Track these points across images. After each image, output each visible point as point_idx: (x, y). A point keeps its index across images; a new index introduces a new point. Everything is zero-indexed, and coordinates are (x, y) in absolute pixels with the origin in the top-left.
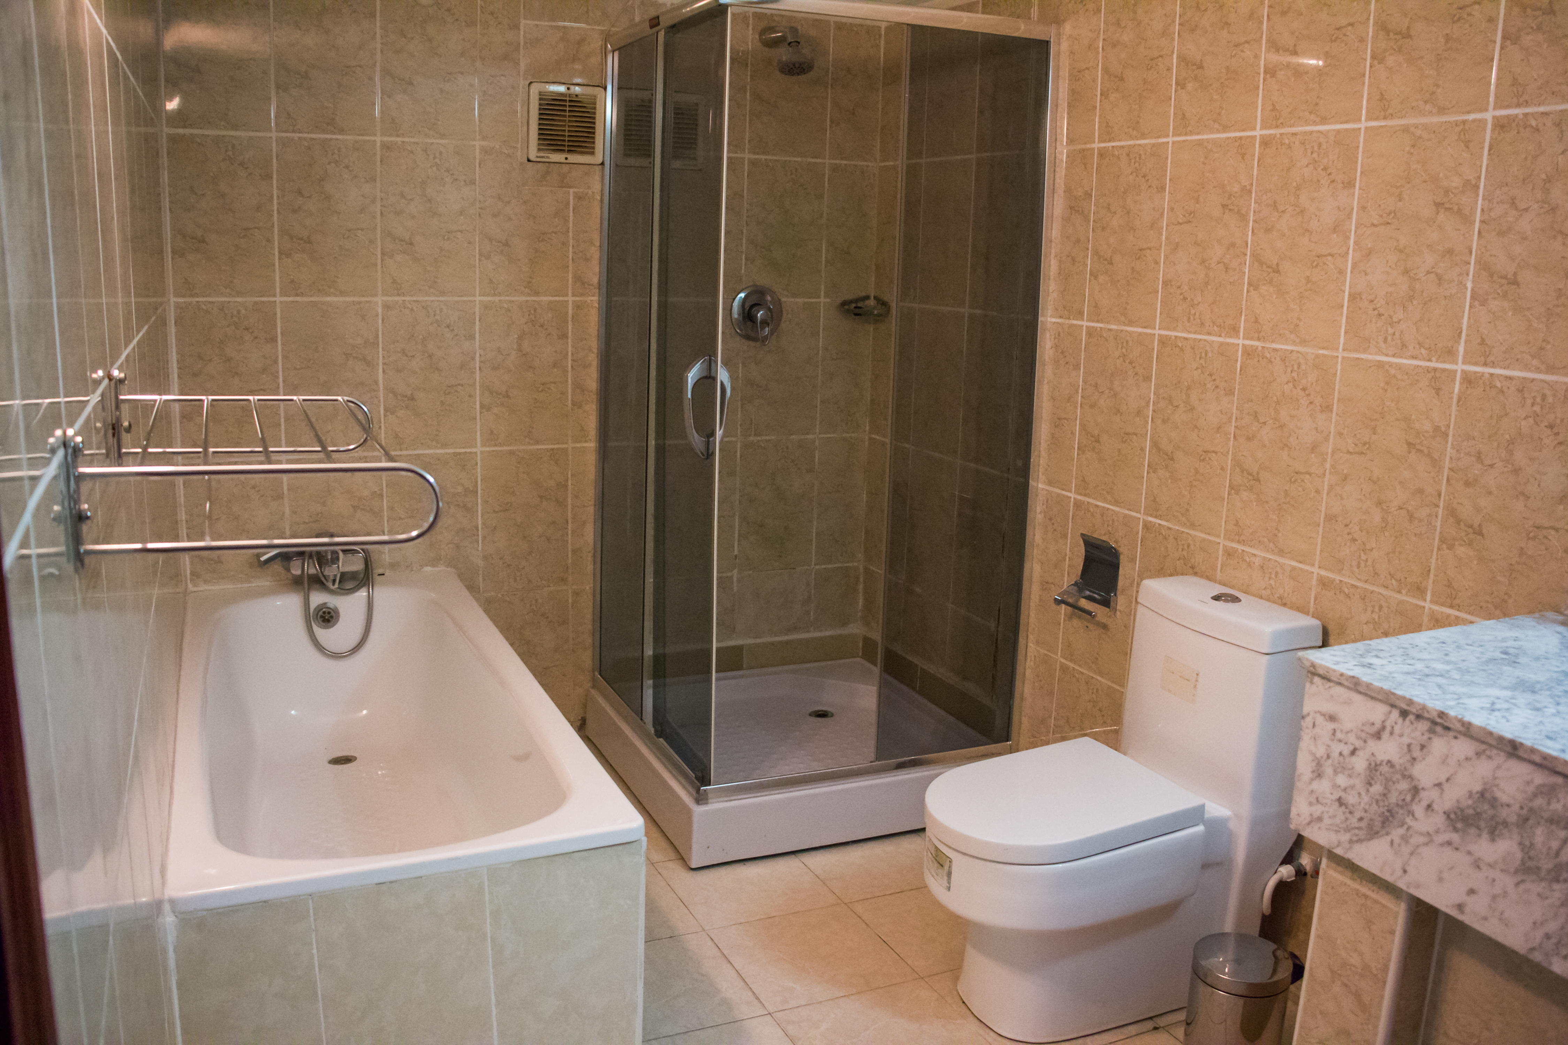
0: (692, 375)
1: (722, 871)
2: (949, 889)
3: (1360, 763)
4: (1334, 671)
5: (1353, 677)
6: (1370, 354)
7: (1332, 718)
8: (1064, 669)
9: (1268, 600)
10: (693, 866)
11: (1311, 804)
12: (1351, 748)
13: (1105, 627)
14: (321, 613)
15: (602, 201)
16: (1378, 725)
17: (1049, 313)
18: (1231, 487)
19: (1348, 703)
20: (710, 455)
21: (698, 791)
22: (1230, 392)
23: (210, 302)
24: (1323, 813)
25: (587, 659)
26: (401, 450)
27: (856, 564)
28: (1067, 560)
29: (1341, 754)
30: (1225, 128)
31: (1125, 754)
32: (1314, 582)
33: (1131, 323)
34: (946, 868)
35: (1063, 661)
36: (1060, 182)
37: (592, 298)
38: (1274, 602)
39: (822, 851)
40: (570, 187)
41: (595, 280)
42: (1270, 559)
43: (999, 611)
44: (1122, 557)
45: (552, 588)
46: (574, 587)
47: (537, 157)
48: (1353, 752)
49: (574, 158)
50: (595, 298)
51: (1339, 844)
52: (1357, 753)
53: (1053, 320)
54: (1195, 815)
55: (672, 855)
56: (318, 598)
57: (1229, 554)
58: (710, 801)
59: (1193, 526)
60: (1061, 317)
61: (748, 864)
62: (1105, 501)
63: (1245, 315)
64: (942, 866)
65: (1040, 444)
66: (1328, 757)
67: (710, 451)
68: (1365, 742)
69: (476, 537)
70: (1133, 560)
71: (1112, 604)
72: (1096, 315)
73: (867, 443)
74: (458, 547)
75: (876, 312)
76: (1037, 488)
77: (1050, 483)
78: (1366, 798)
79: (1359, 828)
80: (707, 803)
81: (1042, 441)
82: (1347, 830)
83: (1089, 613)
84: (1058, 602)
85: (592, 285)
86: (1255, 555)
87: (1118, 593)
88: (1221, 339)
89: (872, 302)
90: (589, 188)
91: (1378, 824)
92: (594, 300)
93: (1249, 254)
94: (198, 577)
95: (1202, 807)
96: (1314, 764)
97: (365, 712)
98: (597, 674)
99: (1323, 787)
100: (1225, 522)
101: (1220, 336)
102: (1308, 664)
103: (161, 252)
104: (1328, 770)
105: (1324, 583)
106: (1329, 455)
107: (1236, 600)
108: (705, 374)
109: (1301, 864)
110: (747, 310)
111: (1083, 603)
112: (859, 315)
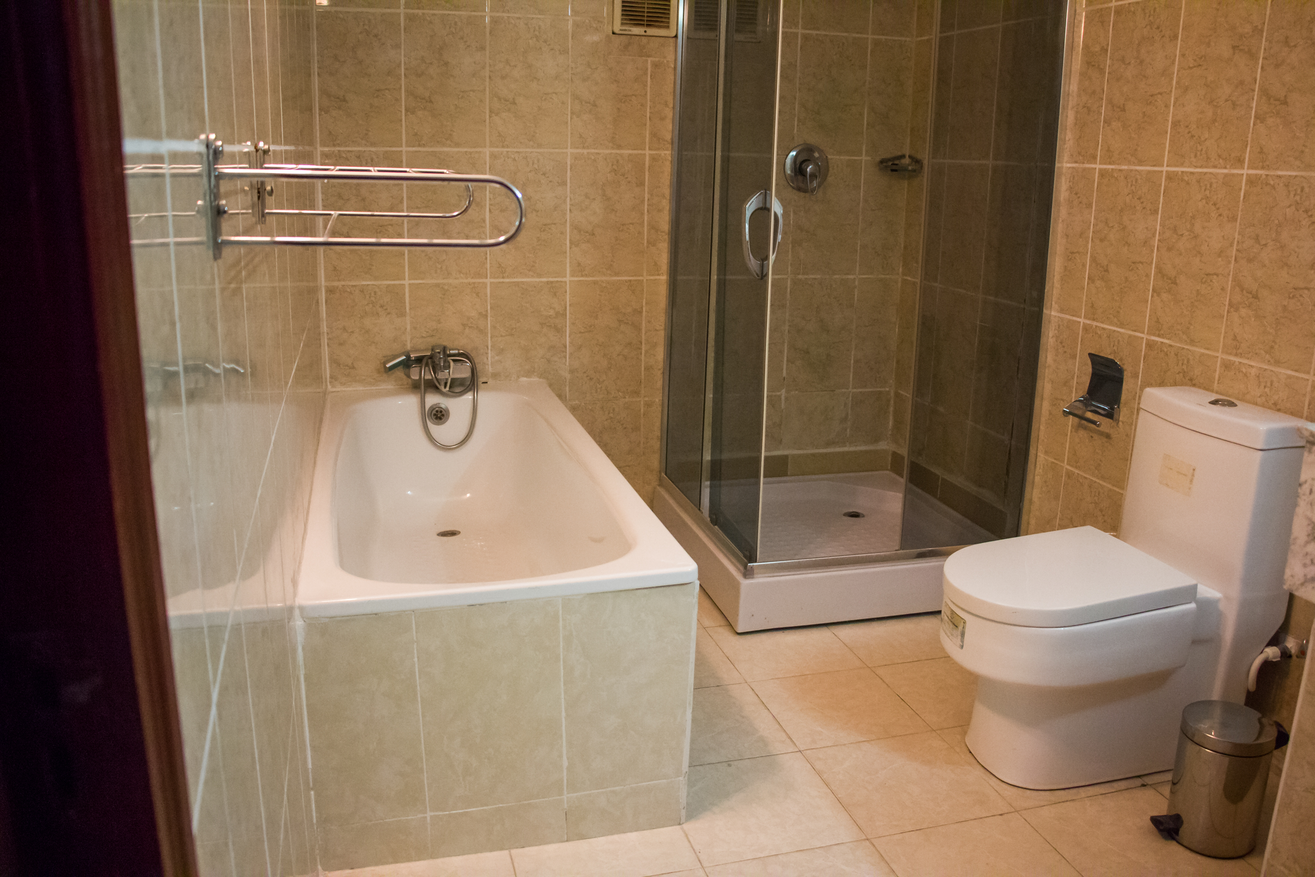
0: (750, 207)
1: (764, 636)
2: (962, 647)
8: (1069, 475)
9: (1263, 406)
10: (739, 631)
11: (1305, 565)
13: (1108, 436)
14: (434, 412)
15: (675, 68)
17: (1066, 159)
18: (1231, 305)
20: (763, 276)
21: (745, 567)
22: (1233, 219)
23: (349, 151)
25: (655, 461)
26: (503, 278)
27: (887, 389)
28: (1076, 377)
31: (1125, 541)
32: (1309, 387)
33: (1141, 162)
34: (960, 628)
35: (1069, 467)
37: (666, 152)
38: (1269, 408)
39: (850, 625)
40: (649, 56)
41: (668, 137)
42: (1265, 370)
43: (1013, 426)
44: (1125, 373)
45: (627, 400)
46: (646, 399)
47: (621, 30)
49: (651, 31)
50: (669, 152)
53: (1068, 165)
54: (1189, 593)
55: (721, 621)
56: (432, 400)
57: (1227, 366)
58: (755, 576)
59: (1192, 342)
60: (1076, 162)
61: (787, 632)
62: (1112, 324)
63: (1251, 147)
64: (956, 626)
65: (1054, 276)
67: (764, 273)
69: (564, 353)
70: (1136, 376)
71: (1115, 416)
72: (1109, 157)
73: (899, 285)
74: (549, 361)
75: (910, 168)
76: (1050, 315)
77: (1062, 310)
80: (753, 578)
81: (1055, 273)
83: (1094, 422)
84: (1067, 414)
85: (667, 141)
86: (1252, 366)
87: (1121, 405)
88: (1225, 171)
89: (907, 161)
90: (665, 57)
92: (667, 154)
93: (1257, 89)
94: (336, 380)
95: (1195, 586)
96: (1310, 528)
97: (468, 495)
98: (663, 474)
100: (1224, 337)
101: (1225, 168)
102: (1306, 434)
103: (310, 109)
107: (1232, 404)
108: (761, 205)
109: (1287, 647)
110: (798, 166)
111: (1089, 415)
112: (896, 171)
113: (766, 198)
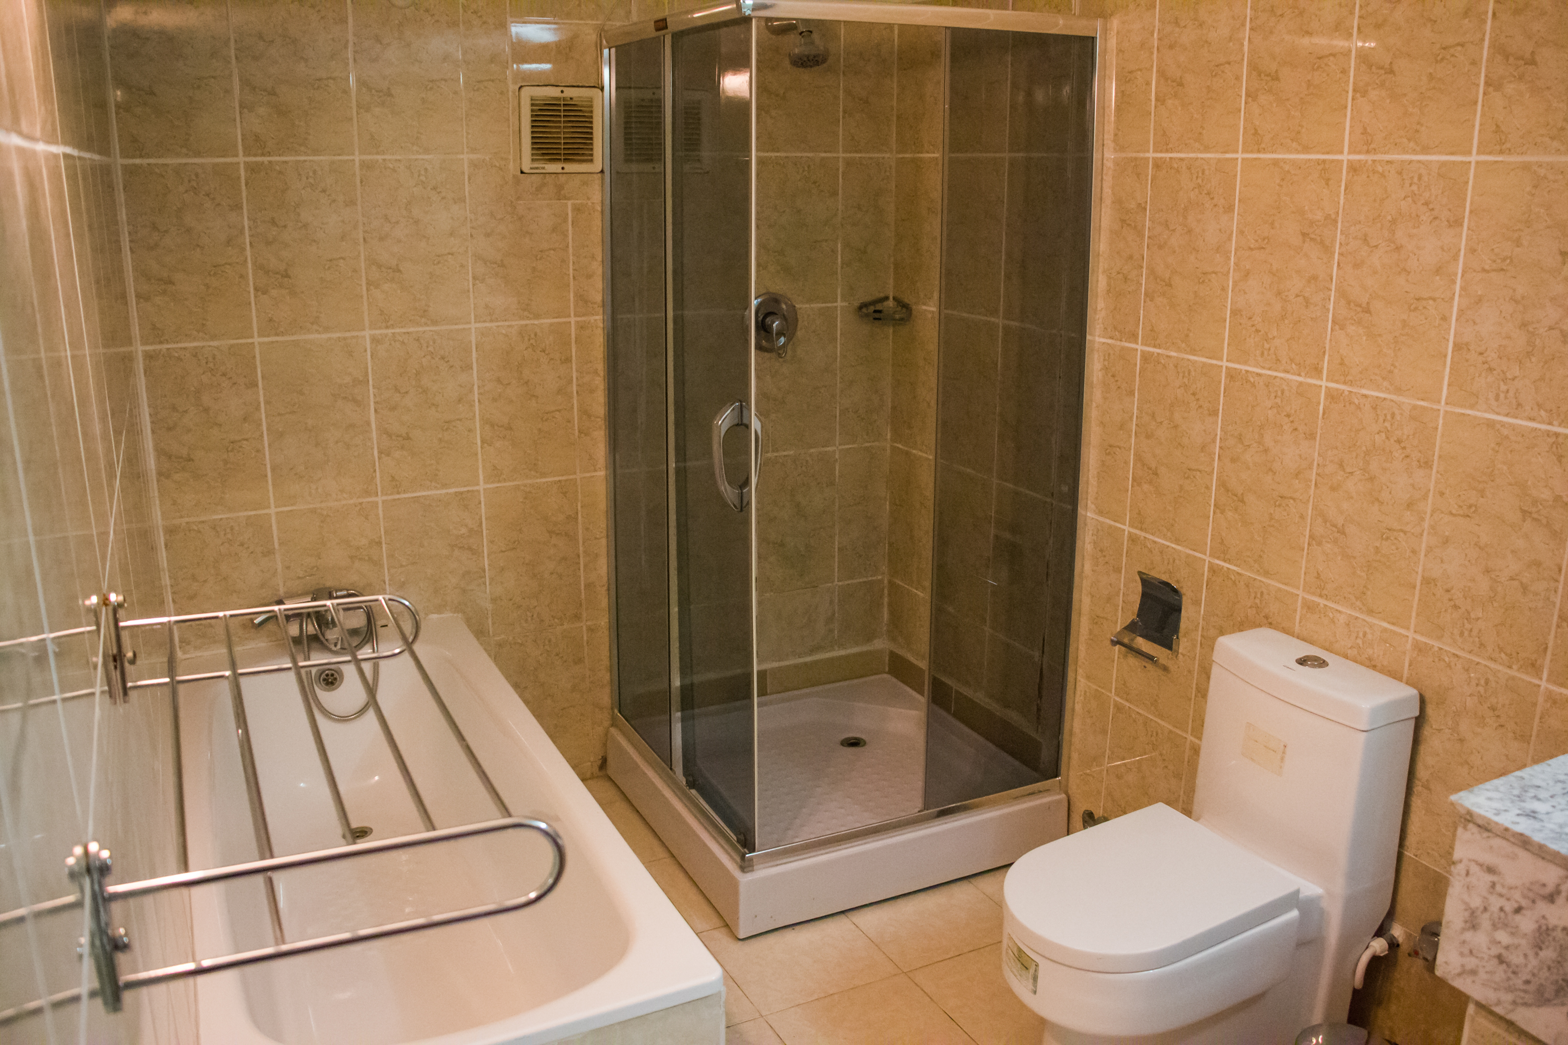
0: (724, 420)
1: (771, 939)
2: (1035, 992)
3: (1527, 923)
4: (1497, 823)
5: (1522, 835)
6: (1478, 410)
7: (1490, 870)
8: (1119, 708)
9: (1357, 661)
10: (741, 937)
11: (1462, 954)
12: (1516, 905)
13: (1165, 669)
14: (323, 676)
15: (602, 212)
16: (1550, 888)
17: (1099, 332)
18: (1312, 537)
19: (1514, 857)
20: (743, 506)
21: (742, 857)
22: (1311, 436)
23: (181, 348)
24: (1477, 966)
25: (605, 697)
26: (398, 493)
27: (880, 577)
28: (1121, 594)
29: (1501, 909)
30: (1306, 149)
31: (1198, 820)
32: (1409, 646)
33: (1193, 352)
34: (1032, 971)
35: (1118, 699)
36: (1107, 191)
37: (597, 317)
38: (1364, 664)
39: (870, 908)
40: (569, 199)
41: (599, 298)
42: (1357, 618)
43: (1044, 640)
44: (1184, 599)
45: (565, 627)
46: (589, 623)
47: (531, 168)
48: (1518, 910)
49: (571, 167)
50: (599, 317)
51: (1499, 1003)
52: (1524, 912)
53: (1103, 340)
54: (1292, 900)
55: (716, 922)
56: (319, 659)
57: (1310, 607)
58: (756, 868)
59: (1267, 574)
60: (1111, 338)
61: (797, 928)
62: (1165, 537)
63: (1329, 355)
64: (1026, 967)
65: (1089, 470)
66: (1485, 909)
67: (745, 503)
68: (1534, 902)
69: (483, 579)
70: (1197, 603)
71: (1174, 647)
72: (1152, 338)
73: (889, 451)
74: (464, 591)
75: (897, 316)
76: (1086, 516)
77: (1101, 513)
78: (1533, 962)
79: (1525, 991)
80: (753, 871)
81: (1091, 468)
82: (1510, 989)
83: (1150, 658)
84: (1114, 643)
85: (595, 303)
86: (1340, 612)
87: (1180, 635)
88: (1299, 379)
89: (891, 303)
90: (588, 199)
91: (1549, 992)
92: (598, 320)
93: (1333, 289)
94: (188, 643)
95: (1299, 890)
96: (1467, 914)
97: (377, 778)
98: (616, 711)
99: (1479, 939)
100: (1305, 574)
101: (1299, 375)
102: (1463, 812)
103: (123, 296)
104: (1485, 921)
105: (1420, 649)
106: (1428, 515)
107: (1322, 664)
108: (736, 422)
109: (1394, 937)
110: (760, 319)
111: (1139, 643)
112: (880, 319)
113: (743, 410)
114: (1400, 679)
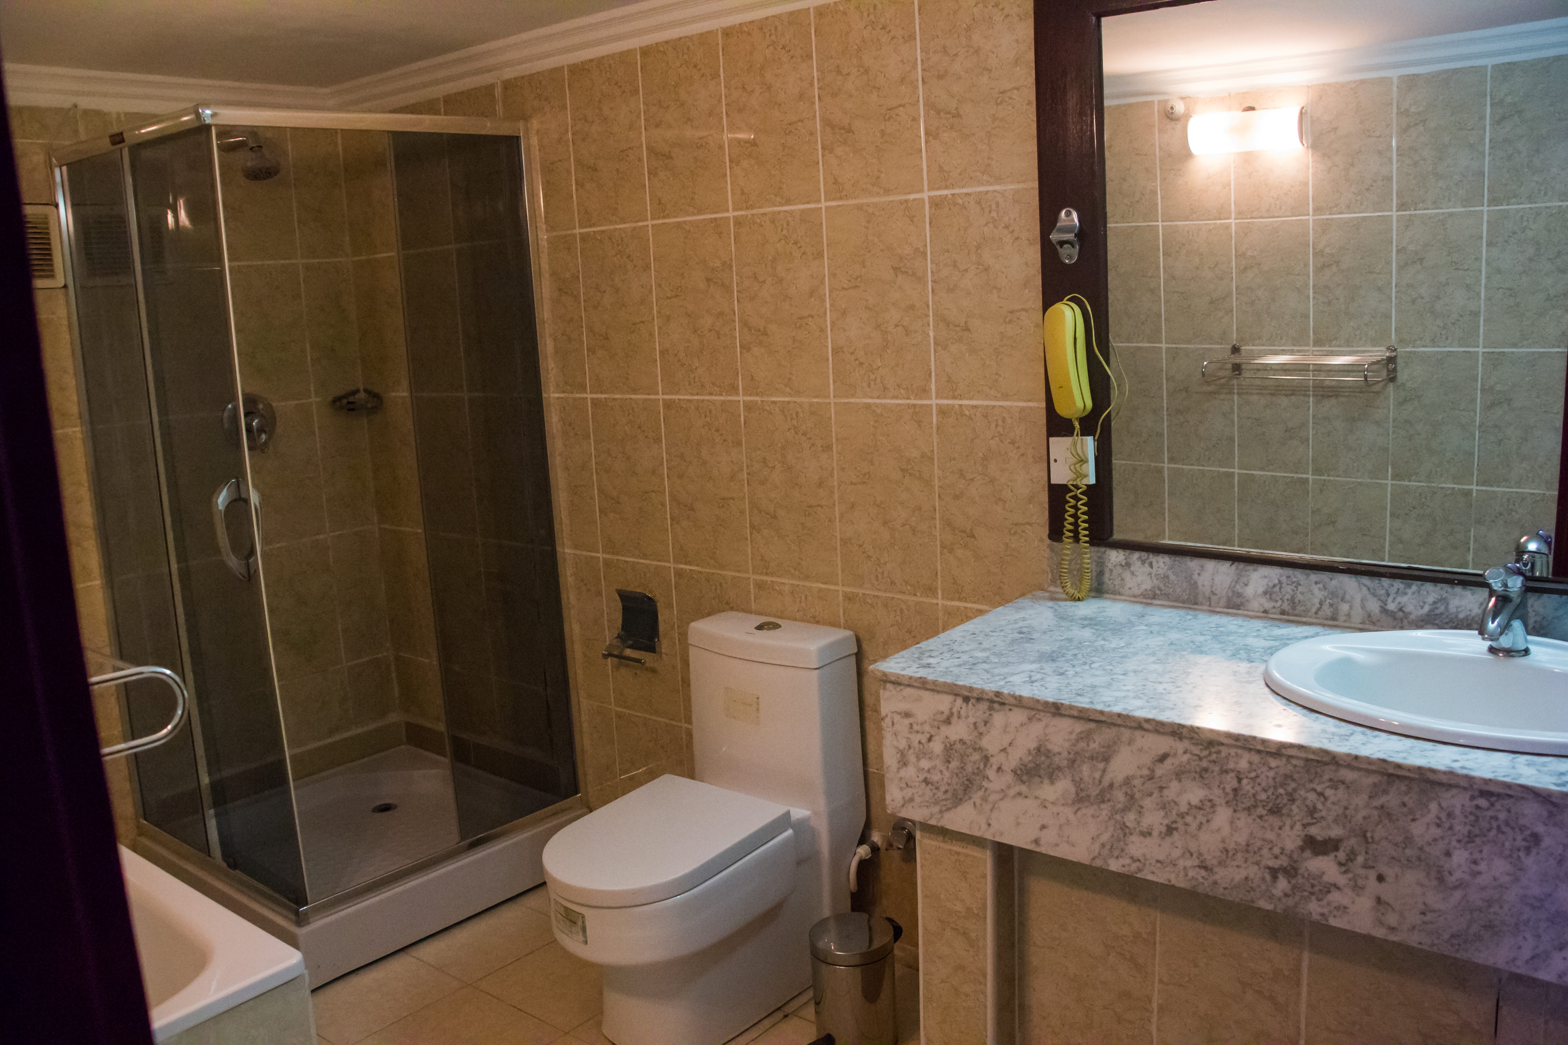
0: (222, 499)
1: (338, 986)
2: (585, 943)
3: (937, 747)
4: (903, 676)
5: (921, 678)
6: (857, 398)
7: (907, 715)
8: (619, 716)
9: (802, 620)
11: (901, 789)
12: (928, 736)
13: (653, 671)
16: (947, 713)
17: (552, 389)
18: (752, 527)
19: (919, 699)
20: (252, 576)
21: (297, 913)
22: (738, 444)
24: (913, 794)
25: (128, 805)
27: (385, 654)
28: (606, 614)
29: (920, 742)
30: (700, 211)
31: (702, 781)
32: (841, 598)
33: (634, 391)
34: (580, 924)
35: (617, 709)
36: (545, 266)
37: (75, 430)
38: (808, 622)
39: (425, 943)
41: (75, 411)
42: (797, 585)
43: (545, 675)
44: (658, 604)
48: (930, 739)
51: (932, 816)
52: (933, 739)
53: (557, 395)
54: (783, 821)
57: (760, 586)
58: (311, 920)
59: (721, 567)
60: (564, 392)
61: (362, 972)
62: (634, 556)
63: (742, 375)
64: (575, 923)
65: (560, 512)
66: (910, 747)
67: (252, 572)
68: (939, 728)
70: (670, 606)
71: (657, 649)
72: (598, 387)
73: (377, 533)
75: (369, 406)
76: (564, 553)
77: (577, 547)
78: (947, 774)
79: (946, 800)
80: (308, 924)
81: (562, 509)
82: (936, 803)
83: (638, 661)
84: (604, 656)
85: (72, 416)
86: (783, 584)
87: (661, 637)
88: (722, 398)
89: (362, 395)
90: (54, 313)
91: (960, 792)
93: (737, 320)
95: (788, 814)
96: (899, 756)
98: (142, 820)
99: (909, 772)
100: (752, 559)
101: (721, 395)
102: (879, 674)
104: (912, 758)
105: (849, 598)
106: (836, 489)
107: (776, 626)
108: (234, 499)
109: (874, 842)
111: (628, 652)
112: (353, 410)
113: (239, 486)
114: (839, 626)
